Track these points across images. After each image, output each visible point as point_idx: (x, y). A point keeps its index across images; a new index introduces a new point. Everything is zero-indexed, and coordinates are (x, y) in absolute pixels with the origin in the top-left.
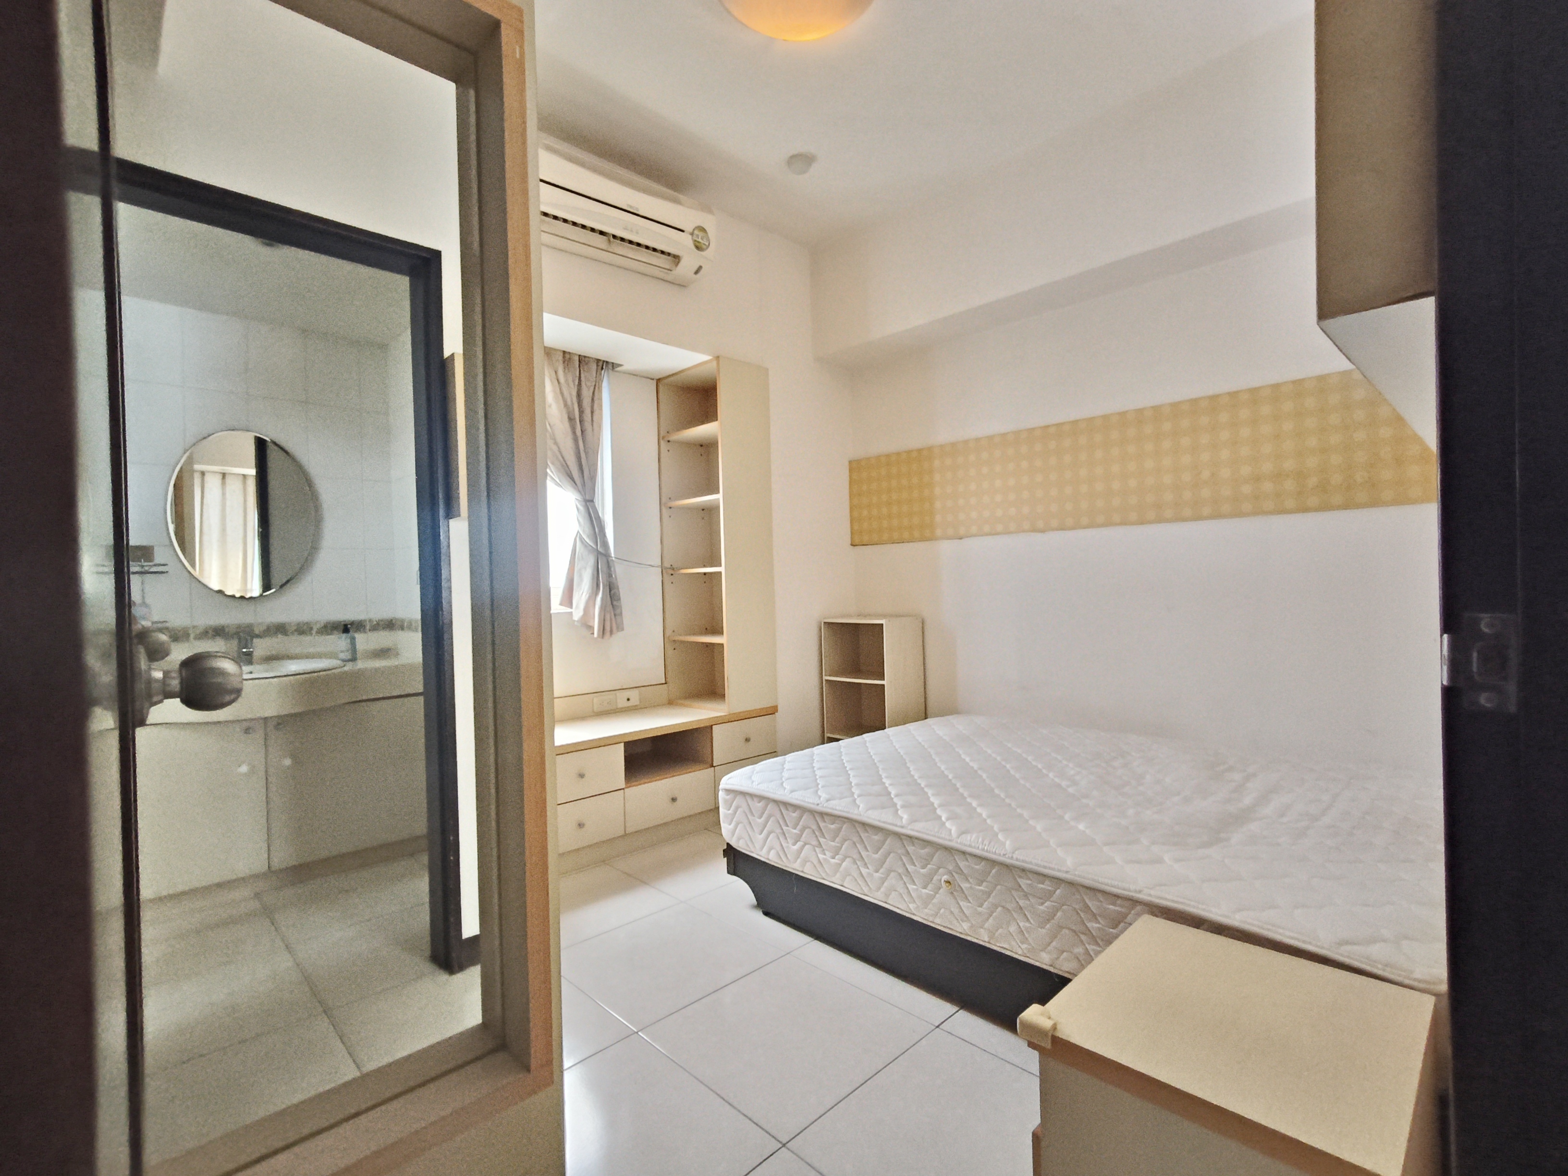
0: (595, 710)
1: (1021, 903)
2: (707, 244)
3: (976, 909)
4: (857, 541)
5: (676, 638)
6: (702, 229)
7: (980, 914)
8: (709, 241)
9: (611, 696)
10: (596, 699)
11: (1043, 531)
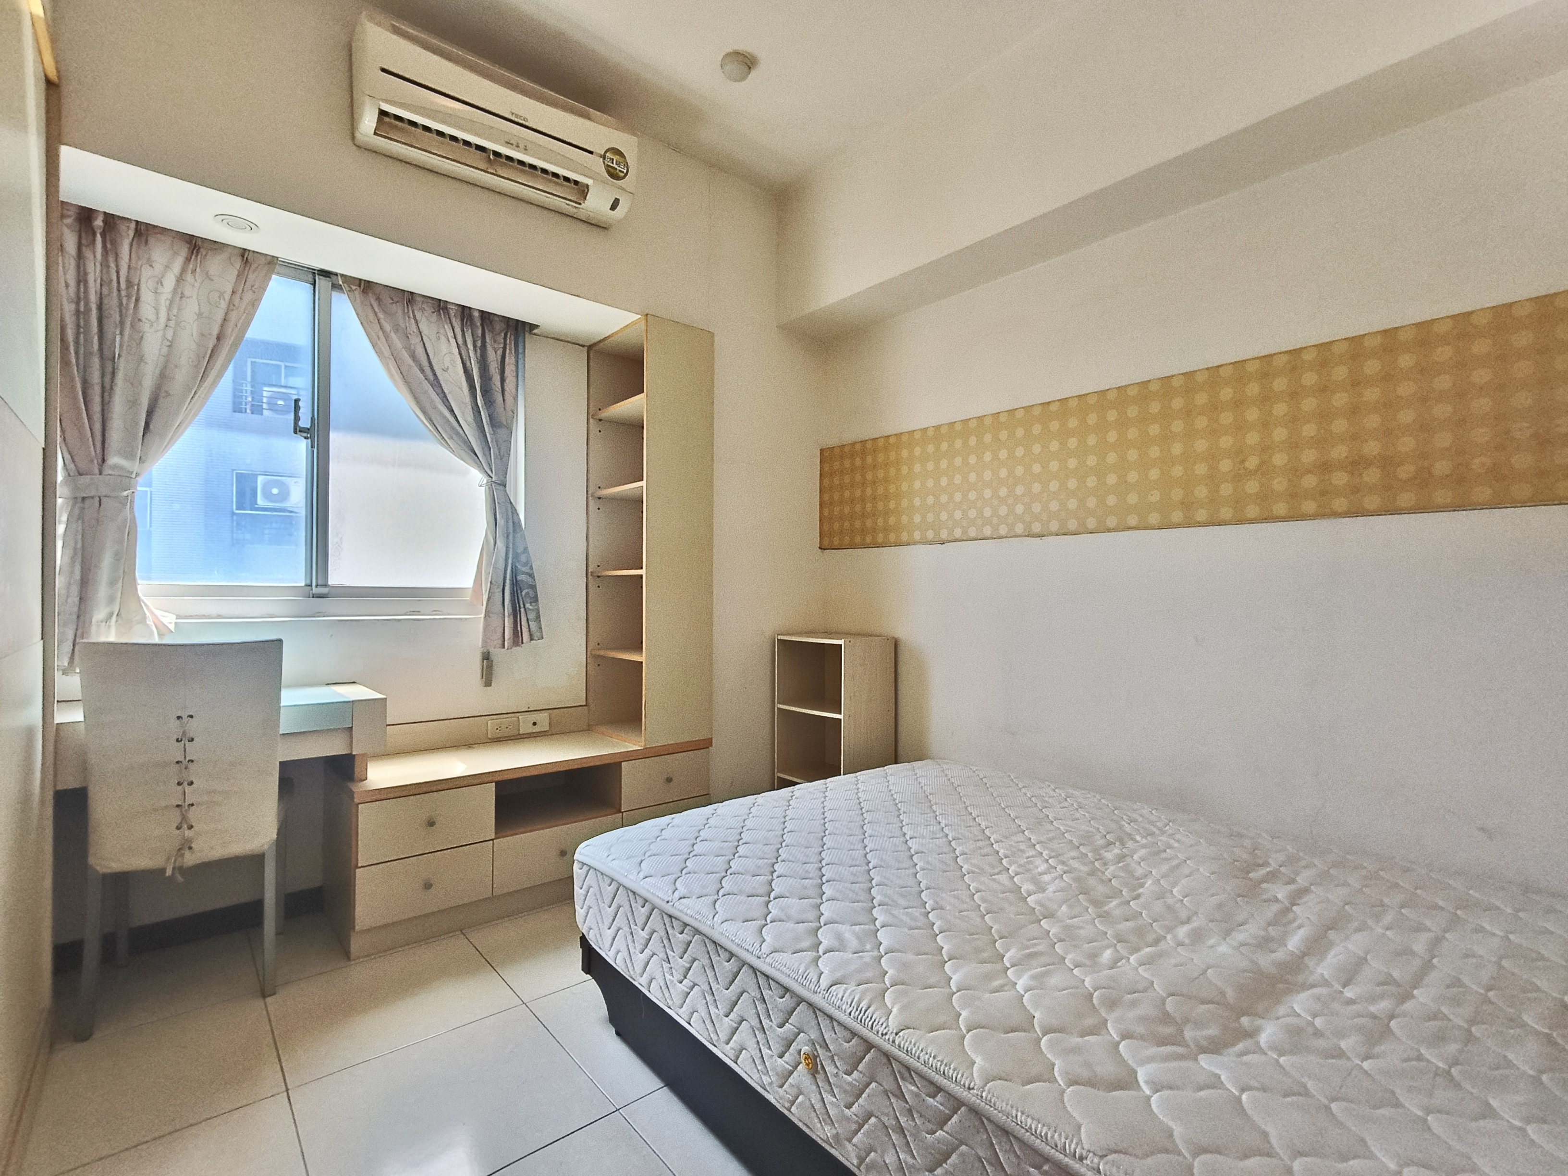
0: (489, 736)
1: (903, 1120)
2: (625, 171)
3: (843, 1111)
4: (826, 543)
5: (602, 653)
6: (617, 152)
7: (848, 1119)
8: (626, 165)
9: (512, 719)
10: (491, 724)
11: (1040, 536)
